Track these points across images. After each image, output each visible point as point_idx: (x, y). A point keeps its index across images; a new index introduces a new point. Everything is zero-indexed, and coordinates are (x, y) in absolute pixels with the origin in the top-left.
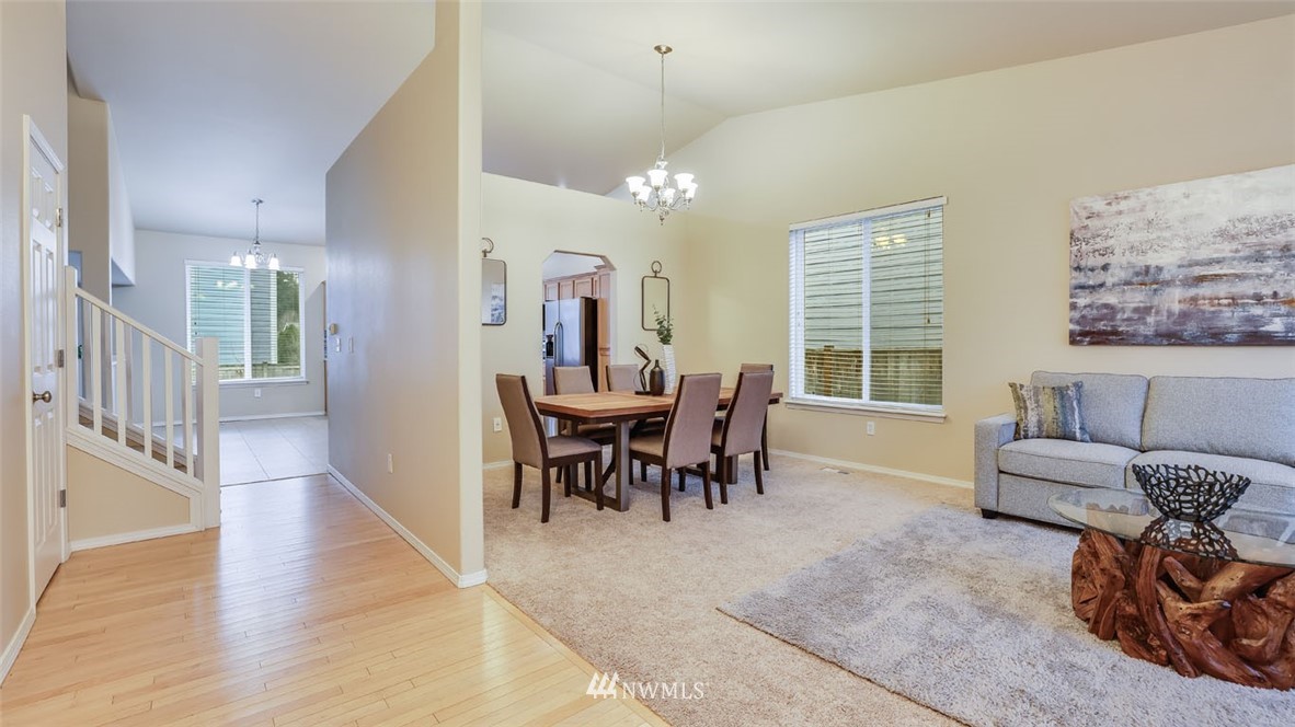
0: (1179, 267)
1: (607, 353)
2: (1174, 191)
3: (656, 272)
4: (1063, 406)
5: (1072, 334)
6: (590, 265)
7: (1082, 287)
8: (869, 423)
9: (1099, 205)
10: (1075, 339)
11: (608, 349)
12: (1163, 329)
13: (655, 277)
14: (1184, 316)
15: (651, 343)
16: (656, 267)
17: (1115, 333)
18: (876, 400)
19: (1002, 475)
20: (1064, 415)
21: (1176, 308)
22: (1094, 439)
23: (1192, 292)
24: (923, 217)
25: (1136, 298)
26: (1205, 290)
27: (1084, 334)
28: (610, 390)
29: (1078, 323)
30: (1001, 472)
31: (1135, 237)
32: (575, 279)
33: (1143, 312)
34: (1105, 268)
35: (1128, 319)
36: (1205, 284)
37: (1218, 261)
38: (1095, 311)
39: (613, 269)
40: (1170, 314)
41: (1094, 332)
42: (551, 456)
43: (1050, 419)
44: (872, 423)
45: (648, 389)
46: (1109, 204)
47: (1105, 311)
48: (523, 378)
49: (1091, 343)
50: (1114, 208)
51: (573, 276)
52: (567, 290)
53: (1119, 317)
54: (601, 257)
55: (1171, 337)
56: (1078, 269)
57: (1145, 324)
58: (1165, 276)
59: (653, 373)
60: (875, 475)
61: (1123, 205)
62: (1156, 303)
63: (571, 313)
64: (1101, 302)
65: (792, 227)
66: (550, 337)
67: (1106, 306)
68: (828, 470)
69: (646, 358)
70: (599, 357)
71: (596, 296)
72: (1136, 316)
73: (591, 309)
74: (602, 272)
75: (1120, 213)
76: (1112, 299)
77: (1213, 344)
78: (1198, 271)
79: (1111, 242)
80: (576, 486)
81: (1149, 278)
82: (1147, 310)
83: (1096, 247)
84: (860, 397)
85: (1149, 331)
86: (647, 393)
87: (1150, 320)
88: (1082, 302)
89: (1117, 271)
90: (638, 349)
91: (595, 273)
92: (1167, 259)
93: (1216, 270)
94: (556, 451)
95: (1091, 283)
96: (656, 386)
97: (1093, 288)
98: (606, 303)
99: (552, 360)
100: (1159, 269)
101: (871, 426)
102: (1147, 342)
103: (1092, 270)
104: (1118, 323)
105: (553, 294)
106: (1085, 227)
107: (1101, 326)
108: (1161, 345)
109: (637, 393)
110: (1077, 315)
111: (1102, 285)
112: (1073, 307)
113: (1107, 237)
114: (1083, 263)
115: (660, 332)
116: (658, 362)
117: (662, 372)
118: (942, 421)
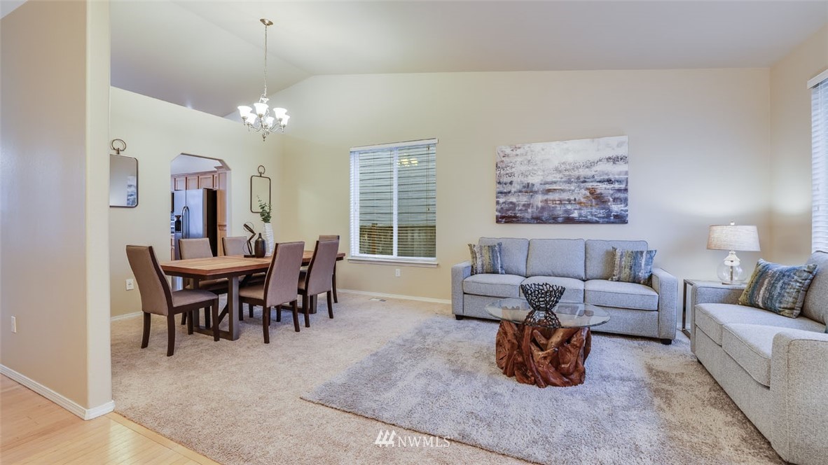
0: (541, 184)
1: (225, 229)
2: (538, 147)
3: (261, 173)
4: (493, 256)
5: (497, 217)
6: (211, 166)
7: (501, 193)
8: (397, 270)
9: (508, 151)
10: (499, 220)
11: (225, 226)
12: (535, 215)
13: (261, 176)
14: (543, 208)
15: (256, 222)
16: (261, 170)
17: (515, 217)
18: (401, 256)
19: (465, 295)
20: (493, 259)
21: (540, 205)
22: (507, 273)
23: (546, 197)
24: (425, 149)
25: (524, 199)
26: (551, 196)
27: (502, 217)
28: (225, 255)
29: (500, 212)
30: (465, 293)
31: (523, 168)
32: (199, 175)
33: (527, 206)
34: (511, 183)
35: (520, 210)
36: (551, 193)
37: (555, 183)
38: (507, 206)
39: (228, 169)
40: (537, 207)
41: (507, 217)
42: (175, 306)
43: (487, 263)
45: (254, 253)
46: (512, 150)
47: (511, 205)
48: (151, 249)
49: (506, 222)
50: (514, 153)
51: (198, 173)
52: (193, 183)
53: (517, 208)
54: (220, 160)
55: (538, 220)
56: (499, 183)
57: (528, 212)
58: (535, 189)
59: (257, 242)
60: (400, 301)
61: (519, 152)
62: (532, 202)
63: (196, 200)
64: (511, 201)
65: (352, 149)
66: (178, 217)
67: (511, 203)
68: (373, 299)
69: (252, 231)
70: (219, 231)
71: (216, 188)
72: (524, 208)
73: (212, 199)
74: (221, 171)
75: (517, 155)
76: (514, 199)
77: (553, 223)
78: (548, 187)
79: (513, 170)
80: (198, 325)
81: (528, 189)
82: (529, 205)
83: (508, 172)
84: (392, 254)
85: (528, 216)
86: (253, 256)
87: (530, 210)
88: (501, 200)
89: (516, 185)
90: (246, 226)
91: (215, 172)
92: (535, 180)
93: (554, 187)
94: (178, 302)
95: (505, 191)
96: (260, 250)
97: (506, 193)
98: (224, 193)
99: (179, 234)
100: (533, 185)
101: (398, 271)
102: (528, 222)
103: (506, 184)
104: (517, 212)
105: (181, 185)
106: (502, 161)
107: (510, 213)
108: (534, 223)
109: (245, 256)
110: (499, 207)
111: (510, 192)
112: (498, 203)
113: (512, 168)
114: (501, 180)
115: (262, 214)
116: (260, 234)
117: (263, 242)
118: (436, 266)
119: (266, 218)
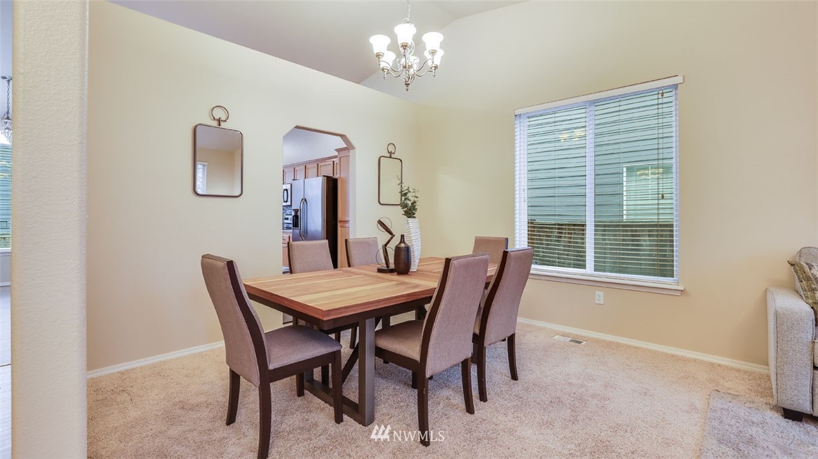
1: (348, 226)
3: (391, 153)
6: (330, 146)
8: (596, 294)
11: (348, 221)
13: (390, 157)
15: (395, 217)
16: (391, 149)
18: (600, 271)
28: (349, 266)
32: (318, 162)
39: (353, 148)
42: (270, 366)
44: (601, 293)
45: (392, 266)
48: (230, 265)
51: (317, 160)
52: (312, 171)
54: (342, 136)
59: (398, 249)
60: (609, 345)
63: (315, 189)
65: (518, 112)
66: (295, 211)
69: (390, 233)
70: (339, 230)
71: (336, 176)
73: (332, 188)
74: (343, 154)
84: (584, 266)
86: (391, 271)
90: (380, 223)
91: (335, 157)
96: (403, 261)
98: (346, 181)
101: (600, 296)
105: (300, 175)
109: (380, 271)
115: (404, 205)
116: (402, 236)
117: (408, 249)
118: (678, 294)
119: (410, 212)
